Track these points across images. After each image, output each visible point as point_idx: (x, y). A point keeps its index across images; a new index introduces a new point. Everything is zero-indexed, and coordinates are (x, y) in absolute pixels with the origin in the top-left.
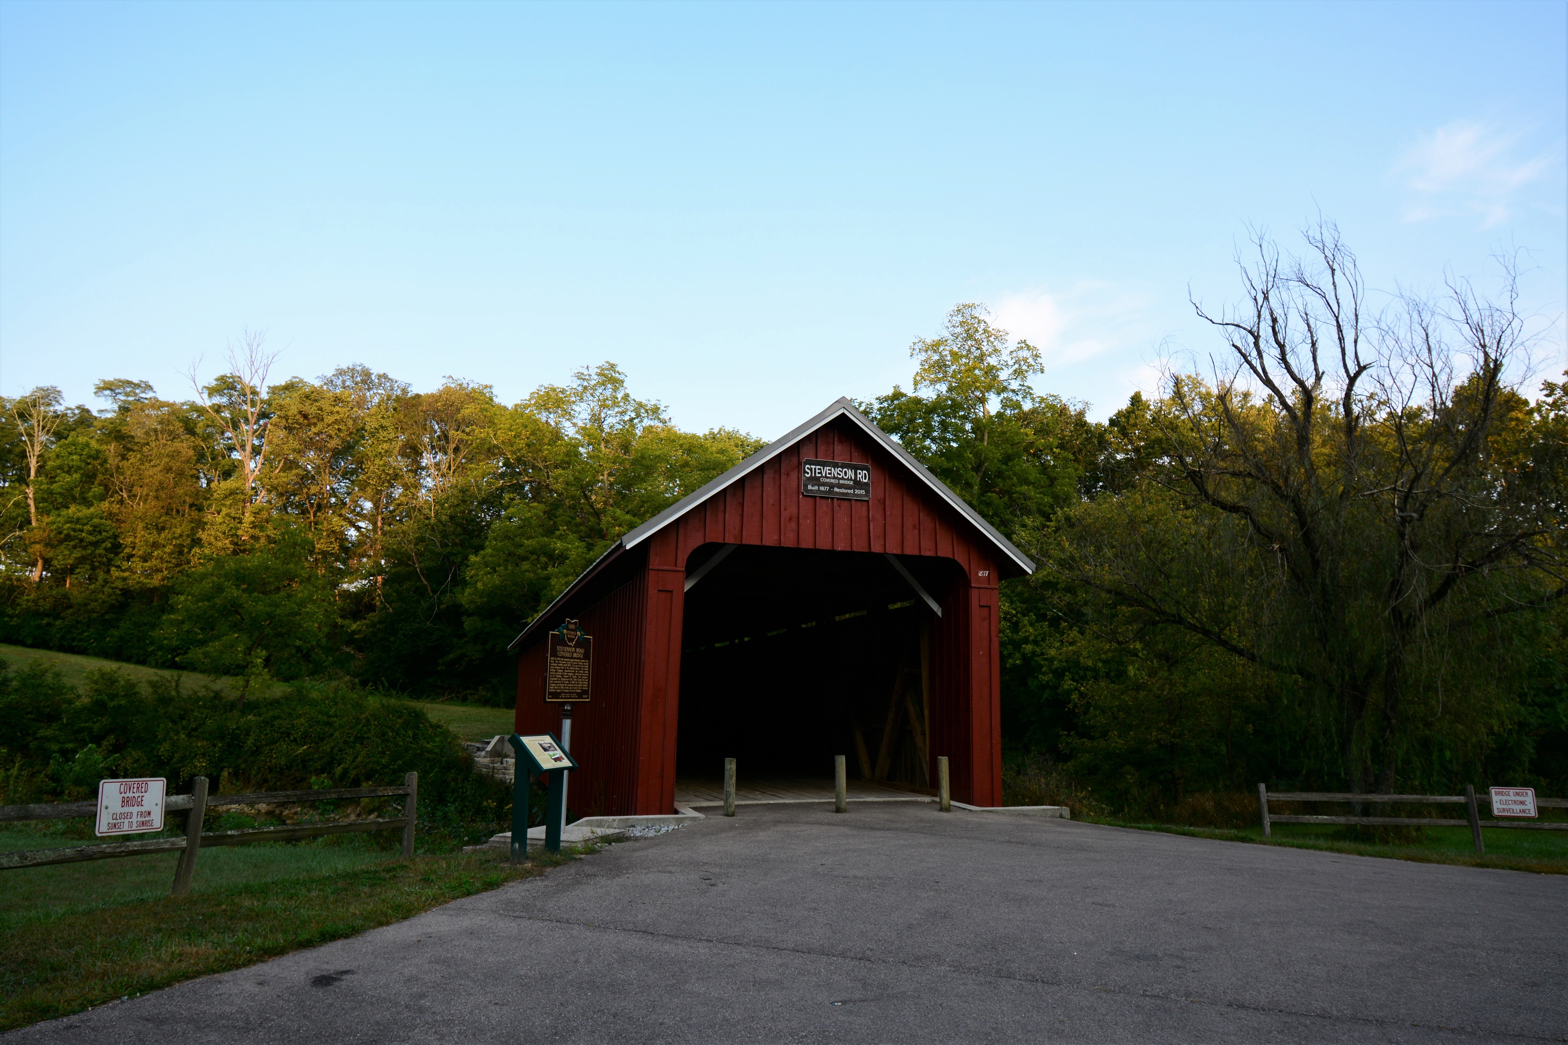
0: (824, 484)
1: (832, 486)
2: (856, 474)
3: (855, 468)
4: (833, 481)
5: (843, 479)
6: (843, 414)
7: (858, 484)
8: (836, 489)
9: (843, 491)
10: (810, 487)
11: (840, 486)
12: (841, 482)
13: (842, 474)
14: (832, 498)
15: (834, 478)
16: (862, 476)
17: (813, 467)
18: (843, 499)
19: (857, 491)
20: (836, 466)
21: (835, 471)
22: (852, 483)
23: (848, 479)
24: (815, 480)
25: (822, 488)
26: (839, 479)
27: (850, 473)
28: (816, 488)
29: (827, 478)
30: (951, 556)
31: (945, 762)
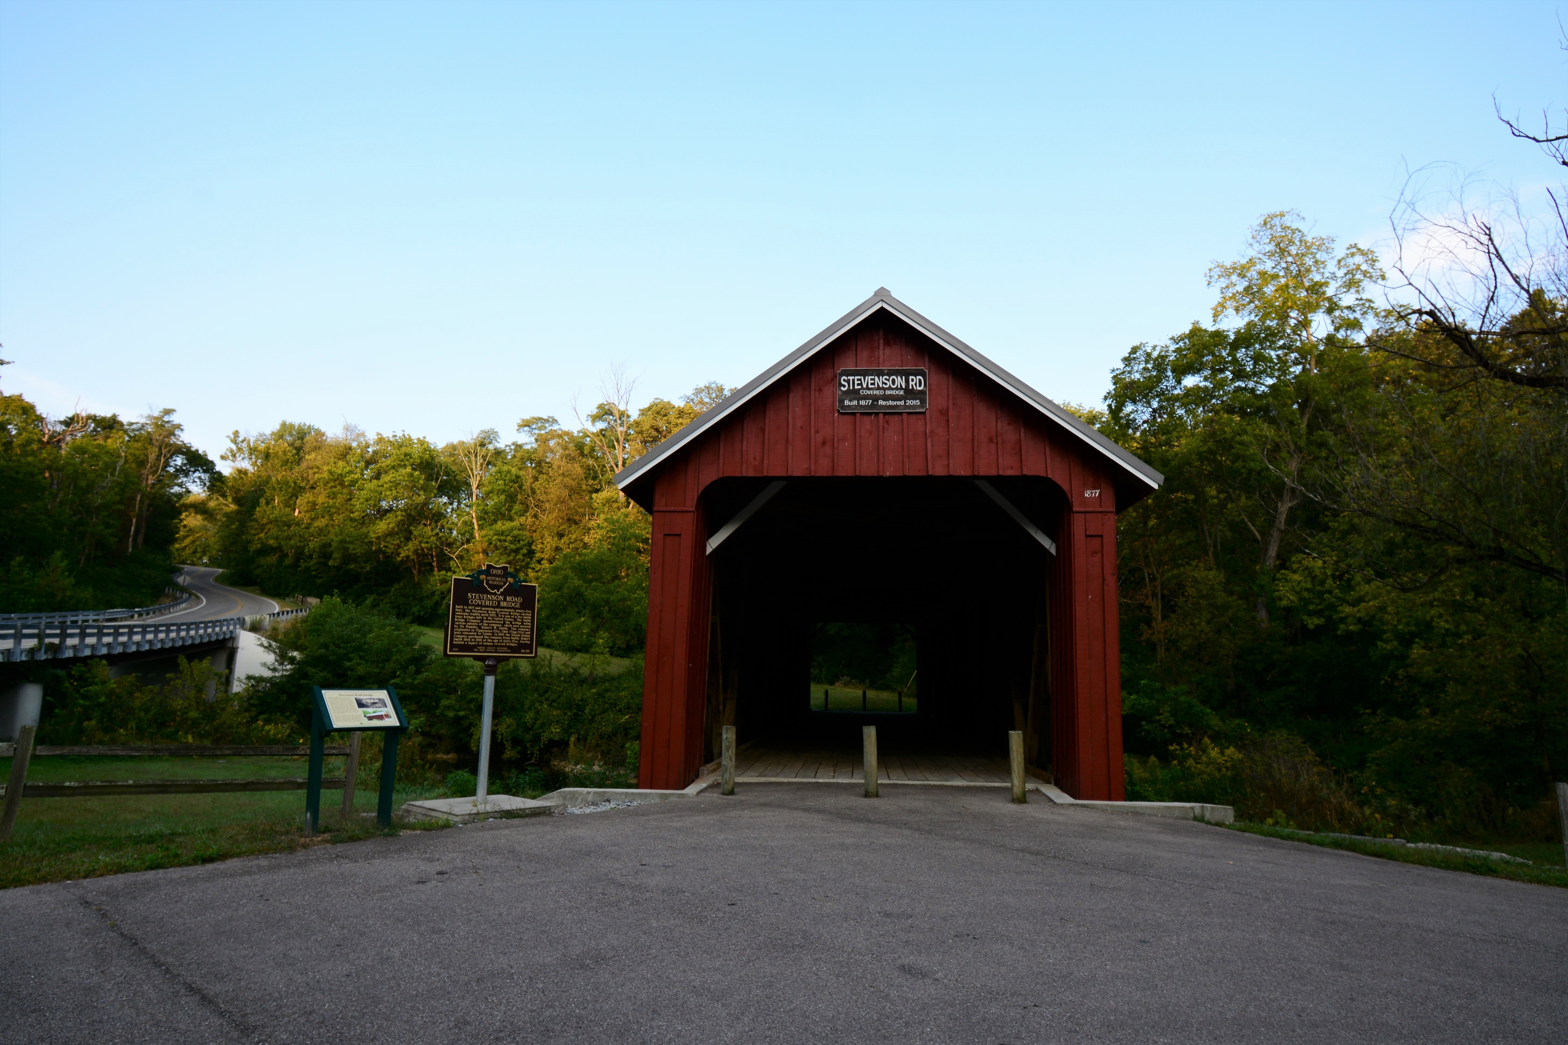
0: (865, 397)
1: (875, 399)
2: (907, 382)
3: (906, 374)
4: (877, 392)
5: (890, 388)
6: (882, 308)
7: (910, 393)
8: (881, 402)
9: (891, 403)
10: (847, 403)
11: (886, 398)
12: (888, 392)
13: (889, 383)
14: (877, 414)
15: (879, 388)
16: (916, 383)
17: (851, 378)
18: (891, 413)
19: (909, 402)
20: (880, 373)
21: (879, 381)
22: (902, 393)
23: (897, 389)
24: (854, 394)
25: (862, 403)
26: (885, 389)
27: (900, 381)
28: (855, 403)
29: (868, 388)
30: (1043, 474)
31: (1016, 738)
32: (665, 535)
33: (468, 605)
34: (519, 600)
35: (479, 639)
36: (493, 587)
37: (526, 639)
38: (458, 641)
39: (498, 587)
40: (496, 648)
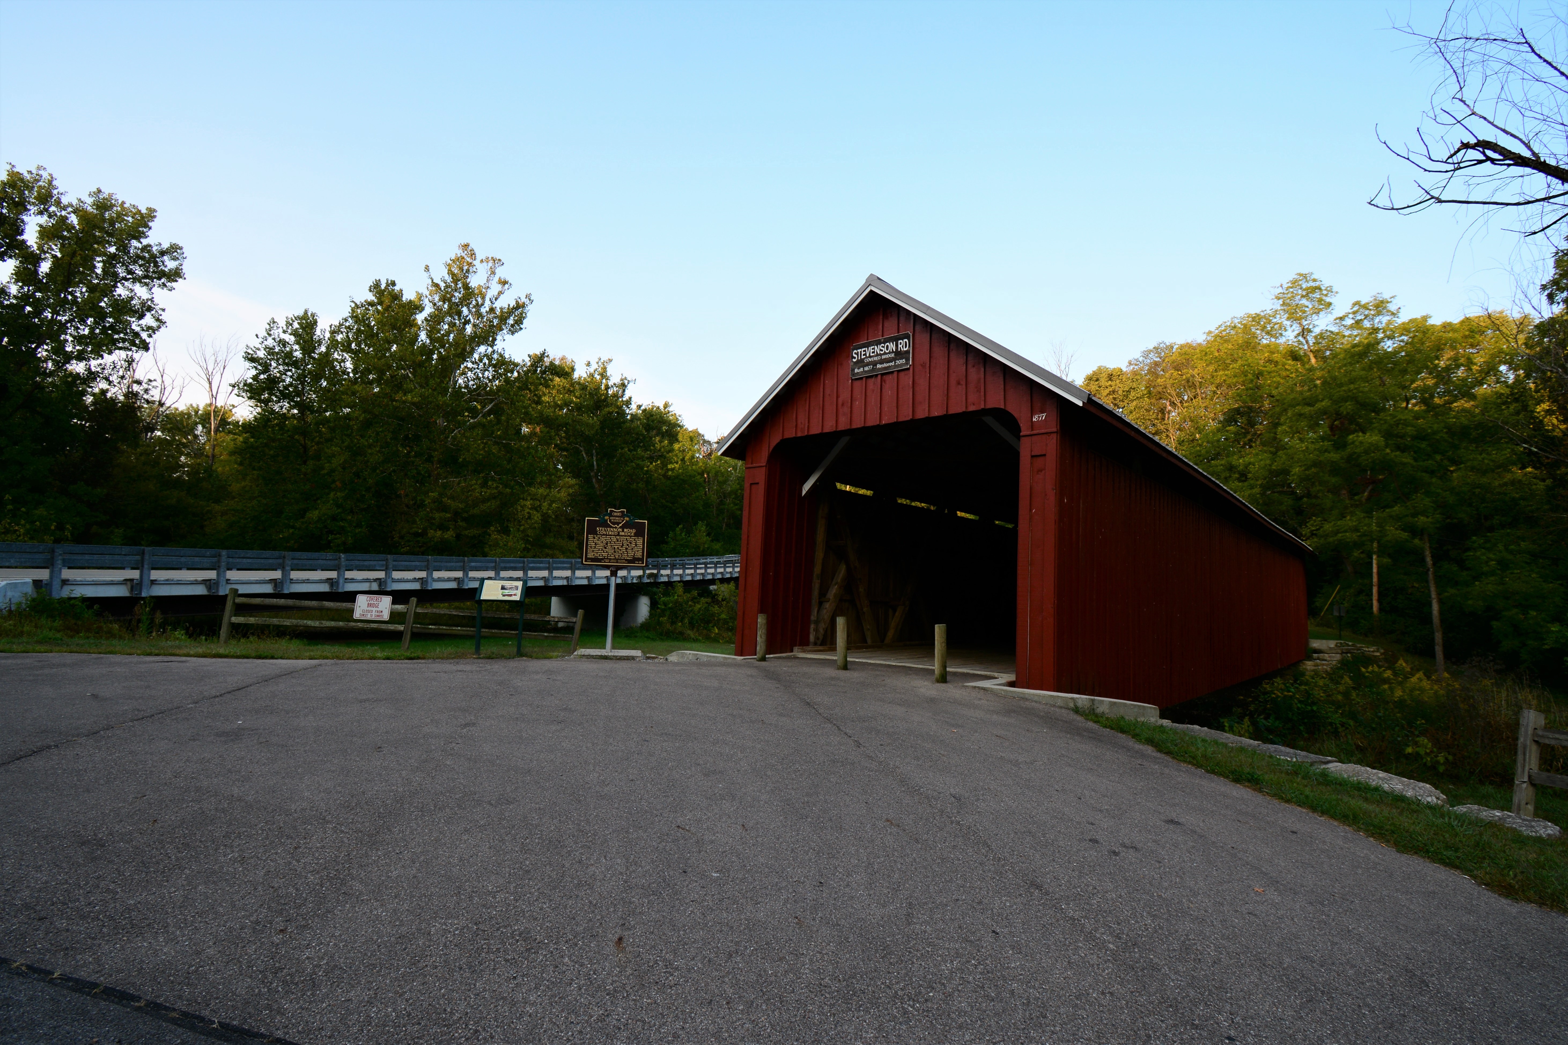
0: (868, 364)
1: (874, 364)
2: (897, 346)
3: (895, 340)
4: (876, 359)
5: (885, 353)
6: (871, 291)
7: (898, 354)
8: (879, 366)
9: (885, 365)
10: (856, 371)
11: (882, 362)
12: (884, 357)
13: (884, 349)
14: (877, 375)
15: (877, 355)
16: (903, 345)
17: (859, 351)
18: (885, 374)
19: (898, 362)
20: (878, 343)
21: (877, 349)
22: (893, 355)
23: (890, 353)
24: (861, 363)
25: (866, 369)
26: (881, 355)
27: (892, 346)
28: (862, 369)
29: (870, 357)
30: (999, 406)
31: (939, 630)
32: (751, 484)
33: (597, 534)
34: (634, 531)
35: (605, 554)
36: (614, 523)
37: (639, 555)
38: (590, 555)
39: (618, 524)
40: (617, 560)
